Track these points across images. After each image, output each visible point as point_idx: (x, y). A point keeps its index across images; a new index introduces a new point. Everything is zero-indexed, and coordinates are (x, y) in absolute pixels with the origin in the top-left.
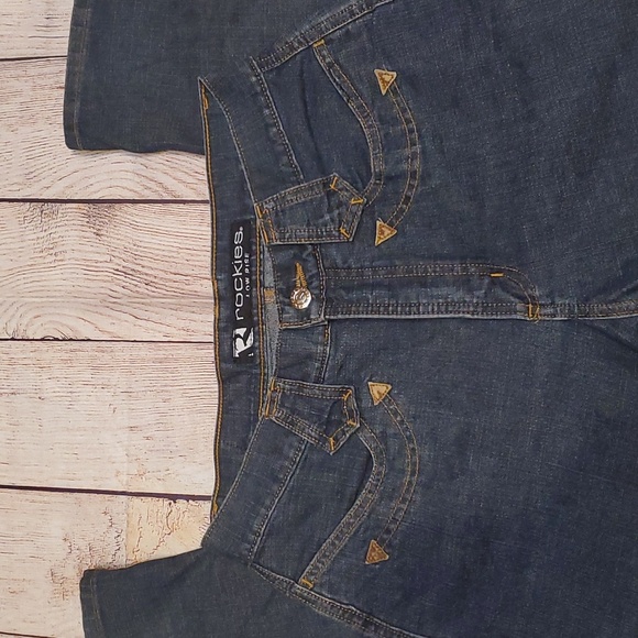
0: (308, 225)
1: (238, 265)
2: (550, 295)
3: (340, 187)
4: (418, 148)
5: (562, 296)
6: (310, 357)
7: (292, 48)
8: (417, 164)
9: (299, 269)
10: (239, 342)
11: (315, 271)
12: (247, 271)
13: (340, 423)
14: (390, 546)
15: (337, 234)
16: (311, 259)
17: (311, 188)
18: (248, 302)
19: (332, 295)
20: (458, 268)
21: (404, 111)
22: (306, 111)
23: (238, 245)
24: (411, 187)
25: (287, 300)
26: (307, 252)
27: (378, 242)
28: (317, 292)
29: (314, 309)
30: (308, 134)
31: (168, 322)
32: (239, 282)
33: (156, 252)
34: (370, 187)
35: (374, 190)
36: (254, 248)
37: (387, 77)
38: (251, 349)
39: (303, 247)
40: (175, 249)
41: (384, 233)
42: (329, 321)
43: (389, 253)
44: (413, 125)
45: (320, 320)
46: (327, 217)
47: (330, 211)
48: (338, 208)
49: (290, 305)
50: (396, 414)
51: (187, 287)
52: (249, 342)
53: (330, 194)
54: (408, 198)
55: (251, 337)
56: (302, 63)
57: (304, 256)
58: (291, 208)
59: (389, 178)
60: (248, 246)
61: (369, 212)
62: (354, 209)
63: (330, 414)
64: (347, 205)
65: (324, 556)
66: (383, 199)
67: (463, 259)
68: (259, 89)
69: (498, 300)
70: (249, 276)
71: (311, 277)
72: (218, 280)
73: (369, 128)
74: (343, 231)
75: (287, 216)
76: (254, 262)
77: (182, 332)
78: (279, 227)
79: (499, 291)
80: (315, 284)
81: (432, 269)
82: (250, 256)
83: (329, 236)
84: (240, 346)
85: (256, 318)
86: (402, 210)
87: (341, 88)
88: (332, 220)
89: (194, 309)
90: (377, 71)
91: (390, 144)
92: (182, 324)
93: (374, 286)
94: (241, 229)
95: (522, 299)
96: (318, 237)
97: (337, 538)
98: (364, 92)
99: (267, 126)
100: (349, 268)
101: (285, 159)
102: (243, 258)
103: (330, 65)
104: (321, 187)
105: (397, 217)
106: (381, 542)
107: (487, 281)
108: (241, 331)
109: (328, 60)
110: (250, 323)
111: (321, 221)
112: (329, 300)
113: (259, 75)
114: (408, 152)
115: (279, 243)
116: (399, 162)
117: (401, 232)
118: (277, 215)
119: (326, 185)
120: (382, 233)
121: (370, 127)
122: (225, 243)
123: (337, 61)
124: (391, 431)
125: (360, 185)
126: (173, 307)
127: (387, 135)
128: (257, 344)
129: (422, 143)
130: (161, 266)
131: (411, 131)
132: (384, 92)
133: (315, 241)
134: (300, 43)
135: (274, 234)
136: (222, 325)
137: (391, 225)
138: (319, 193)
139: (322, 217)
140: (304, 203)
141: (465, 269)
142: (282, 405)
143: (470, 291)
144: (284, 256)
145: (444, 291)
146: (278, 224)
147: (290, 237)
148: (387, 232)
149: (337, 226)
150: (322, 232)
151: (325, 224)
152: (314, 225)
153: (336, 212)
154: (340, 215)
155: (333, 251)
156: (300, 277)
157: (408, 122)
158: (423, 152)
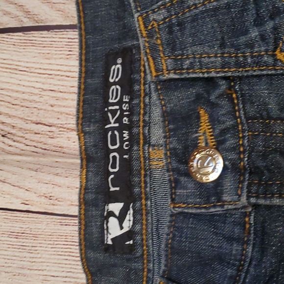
0: (222, 45)
1: (114, 113)
9: (204, 118)
10: (113, 222)
11: (229, 123)
12: (125, 120)
15: (270, 60)
16: (224, 102)
18: (127, 165)
23: (115, 83)
25: (182, 167)
28: (233, 156)
29: (228, 184)
31: (27, 185)
32: (113, 136)
33: (15, 95)
36: (136, 87)
38: (130, 234)
39: (210, 82)
40: (36, 91)
42: (256, 206)
45: (239, 204)
46: (254, 33)
47: (259, 22)
48: (272, 18)
49: (188, 174)
51: (50, 141)
52: (127, 224)
55: (130, 216)
57: (213, 98)
58: (195, 19)
60: (128, 84)
70: (129, 128)
71: (224, 132)
72: (85, 133)
74: (280, 56)
75: (187, 32)
76: (136, 109)
77: (43, 200)
78: (173, 49)
80: (230, 143)
82: (131, 100)
83: (258, 64)
84: (114, 229)
85: (136, 190)
88: (263, 38)
89: (59, 171)
92: (44, 189)
94: (119, 61)
96: (238, 65)
102: (120, 103)
108: (116, 207)
110: (128, 197)
111: (243, 39)
112: (255, 171)
115: (172, 76)
118: (171, 32)
122: (96, 81)
126: (31, 166)
128: (138, 227)
130: (20, 112)
135: (166, 63)
136: (91, 196)
139: (246, 32)
140: (216, 9)
146: (172, 46)
147: (192, 66)
149: (271, 47)
150: (244, 57)
151: (250, 45)
152: (232, 46)
153: (269, 25)
154: (275, 29)
155: (262, 90)
156: (205, 131)
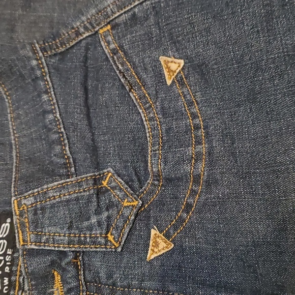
0: (70, 228)
3: (113, 184)
4: (203, 148)
7: (78, 34)
8: (202, 166)
9: (58, 278)
11: (74, 284)
12: (7, 269)
15: (103, 241)
16: (71, 268)
17: (79, 184)
21: (190, 104)
22: (87, 99)
24: (194, 193)
26: (67, 260)
27: (151, 256)
30: (86, 122)
34: (147, 187)
35: (151, 192)
37: (173, 65)
39: (63, 254)
41: (159, 245)
43: (162, 273)
44: (199, 121)
46: (94, 220)
47: (98, 212)
48: (107, 210)
53: (100, 192)
54: (189, 206)
56: (87, 49)
58: (53, 206)
59: (169, 180)
61: (143, 218)
62: (127, 212)
66: (161, 203)
68: (38, 73)
71: (70, 290)
74: (111, 238)
75: (46, 215)
78: (36, 227)
83: (94, 243)
86: (181, 220)
87: (124, 76)
88: (99, 223)
90: (162, 59)
94: (8, 220)
98: (149, 82)
99: (45, 112)
100: (114, 284)
101: (58, 149)
103: (114, 52)
104: (91, 182)
105: (175, 228)
109: (112, 46)
111: (86, 224)
113: (41, 59)
114: (191, 151)
115: (33, 247)
116: (180, 162)
118: (35, 214)
119: (97, 181)
121: (151, 119)
123: (121, 47)
125: (136, 185)
127: (168, 130)
129: (210, 142)
131: (197, 127)
132: (169, 82)
133: (76, 247)
134: (86, 29)
135: (31, 237)
137: (167, 236)
138: (88, 190)
139: (88, 219)
140: (68, 201)
144: (38, 264)
146: (36, 224)
147: (47, 241)
148: (162, 245)
149: (104, 232)
150: (85, 237)
151: (90, 228)
152: (77, 228)
153: (105, 215)
154: (109, 217)
155: (97, 262)
156: (58, 287)
157: (194, 116)
158: (210, 154)
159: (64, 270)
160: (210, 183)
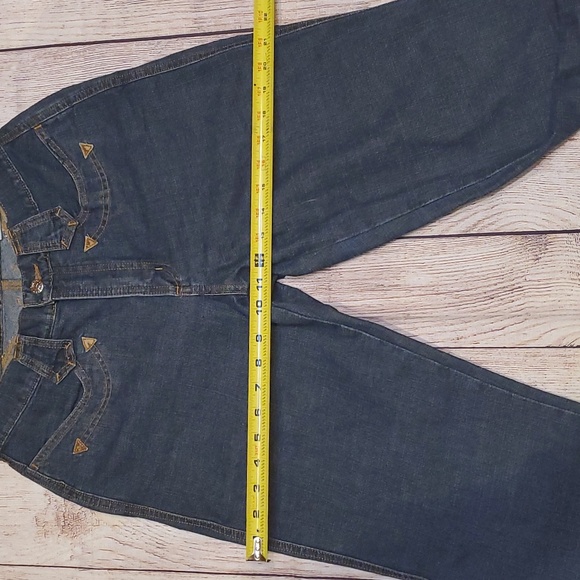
0: (41, 240)
2: (188, 280)
3: (62, 215)
4: (108, 191)
5: (195, 281)
6: (42, 322)
8: (108, 200)
9: (37, 268)
11: (46, 269)
13: (63, 364)
14: (89, 442)
15: (59, 245)
16: (43, 261)
17: (43, 217)
19: (56, 284)
20: (136, 264)
21: (99, 169)
24: (106, 215)
25: (28, 289)
26: (40, 258)
27: (86, 249)
28: (47, 283)
29: (45, 294)
34: (80, 216)
35: (84, 217)
37: (87, 148)
39: (38, 255)
41: (90, 243)
42: (56, 301)
43: (92, 257)
44: (105, 177)
45: (49, 301)
46: (53, 235)
47: (55, 230)
48: (60, 228)
49: (30, 291)
50: (99, 357)
53: (55, 220)
54: (104, 222)
57: (39, 260)
59: (92, 210)
61: (80, 231)
62: (70, 229)
63: (57, 358)
64: (66, 225)
65: (47, 449)
66: (89, 222)
67: (139, 259)
69: (159, 284)
71: (44, 273)
73: (77, 179)
74: (63, 243)
78: (23, 243)
79: (159, 279)
80: (46, 278)
81: (120, 266)
83: (54, 246)
86: (101, 229)
87: (57, 155)
88: (56, 236)
90: (80, 144)
91: (91, 189)
93: (84, 277)
95: (172, 283)
96: (47, 247)
97: (55, 437)
98: (74, 158)
99: (12, 180)
100: (68, 266)
103: (48, 141)
104: (49, 215)
105: (98, 234)
106: (83, 440)
107: (152, 273)
109: (46, 138)
111: (49, 237)
112: (55, 288)
114: (102, 193)
115: (24, 253)
116: (97, 199)
117: (101, 243)
119: (52, 214)
120: (89, 243)
124: (95, 368)
125: (74, 214)
127: (89, 183)
129: (111, 187)
131: (104, 180)
132: (86, 157)
133: (46, 250)
135: (21, 248)
137: (94, 238)
138: (47, 219)
139: (50, 234)
140: (38, 227)
141: (140, 266)
142: (24, 352)
143: (142, 279)
144: (25, 260)
145: (127, 280)
148: (92, 243)
149: (59, 240)
150: (49, 244)
151: (51, 239)
152: (45, 240)
153: (58, 232)
154: (61, 232)
155: (58, 256)
156: (38, 276)
157: (102, 175)
158: (112, 193)
159: (39, 263)
160: (114, 208)
